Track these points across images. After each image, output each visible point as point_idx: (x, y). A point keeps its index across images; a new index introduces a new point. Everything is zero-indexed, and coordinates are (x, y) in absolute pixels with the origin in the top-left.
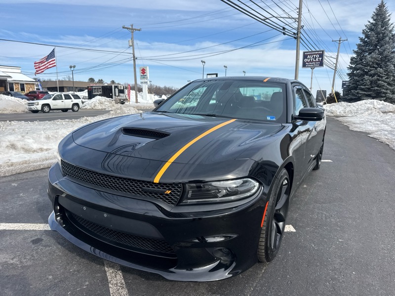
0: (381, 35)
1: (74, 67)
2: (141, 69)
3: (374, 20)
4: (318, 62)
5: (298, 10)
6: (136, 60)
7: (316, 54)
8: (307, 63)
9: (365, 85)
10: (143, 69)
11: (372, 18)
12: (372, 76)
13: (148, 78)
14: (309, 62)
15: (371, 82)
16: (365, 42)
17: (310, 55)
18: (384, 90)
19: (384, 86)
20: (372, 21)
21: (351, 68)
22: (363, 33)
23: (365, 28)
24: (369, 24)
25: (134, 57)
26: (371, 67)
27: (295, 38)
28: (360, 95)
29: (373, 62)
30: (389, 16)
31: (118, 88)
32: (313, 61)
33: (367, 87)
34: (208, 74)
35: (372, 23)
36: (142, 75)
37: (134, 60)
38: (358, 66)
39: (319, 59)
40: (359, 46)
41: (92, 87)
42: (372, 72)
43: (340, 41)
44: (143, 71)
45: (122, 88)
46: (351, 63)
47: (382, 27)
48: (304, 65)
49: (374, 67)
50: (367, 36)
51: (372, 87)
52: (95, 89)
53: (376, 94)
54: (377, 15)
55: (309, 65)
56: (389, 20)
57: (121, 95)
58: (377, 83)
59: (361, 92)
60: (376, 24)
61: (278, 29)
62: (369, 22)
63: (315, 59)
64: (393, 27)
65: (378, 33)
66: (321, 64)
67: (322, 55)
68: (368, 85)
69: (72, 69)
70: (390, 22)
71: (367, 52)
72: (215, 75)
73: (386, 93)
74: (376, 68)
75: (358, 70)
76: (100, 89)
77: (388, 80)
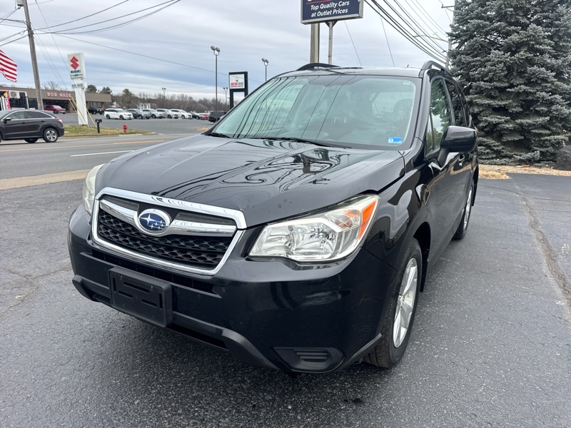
2: (70, 58)
8: (314, 8)
9: (491, 80)
10: (74, 58)
12: (513, 49)
13: (84, 76)
15: (510, 69)
18: (544, 94)
19: (548, 82)
25: (29, 29)
26: (510, 24)
28: (476, 110)
33: (498, 84)
34: (230, 74)
36: (73, 70)
37: (31, 35)
42: (515, 37)
44: (75, 62)
45: (18, 97)
48: (307, 14)
49: (517, 23)
51: (512, 86)
53: (522, 106)
55: (321, 14)
58: (525, 72)
59: (479, 101)
66: (354, 7)
68: (500, 80)
73: (551, 103)
77: (560, 62)
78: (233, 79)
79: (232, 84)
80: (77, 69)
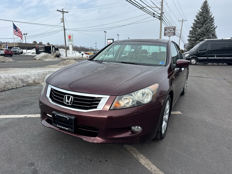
0: (206, 18)
1: (26, 34)
2: (69, 36)
3: (202, 10)
4: (172, 33)
5: (161, 3)
6: (65, 30)
7: (171, 29)
10: (70, 36)
11: (201, 9)
14: (167, 33)
16: (197, 22)
17: (168, 29)
20: (201, 10)
21: (189, 36)
22: (196, 17)
23: (197, 14)
24: (199, 12)
25: (64, 28)
27: (159, 19)
29: (201, 33)
30: (209, 8)
31: (54, 47)
32: (170, 33)
34: (108, 39)
35: (201, 12)
36: (69, 39)
38: (193, 35)
39: (173, 32)
40: (194, 24)
41: (38, 47)
43: (182, 21)
44: (70, 37)
45: (57, 48)
46: (189, 34)
47: (206, 14)
48: (165, 35)
50: (198, 19)
52: (40, 48)
54: (203, 7)
55: (168, 35)
56: (210, 10)
57: (57, 51)
60: (203, 12)
61: (150, 14)
62: (199, 11)
63: (171, 31)
64: (212, 14)
65: (204, 17)
66: (174, 34)
67: (174, 29)
69: (25, 35)
70: (210, 11)
71: (198, 27)
72: (112, 40)
74: (203, 37)
75: (193, 37)
76: (43, 48)
78: (109, 41)
79: (108, 43)
80: (71, 39)
